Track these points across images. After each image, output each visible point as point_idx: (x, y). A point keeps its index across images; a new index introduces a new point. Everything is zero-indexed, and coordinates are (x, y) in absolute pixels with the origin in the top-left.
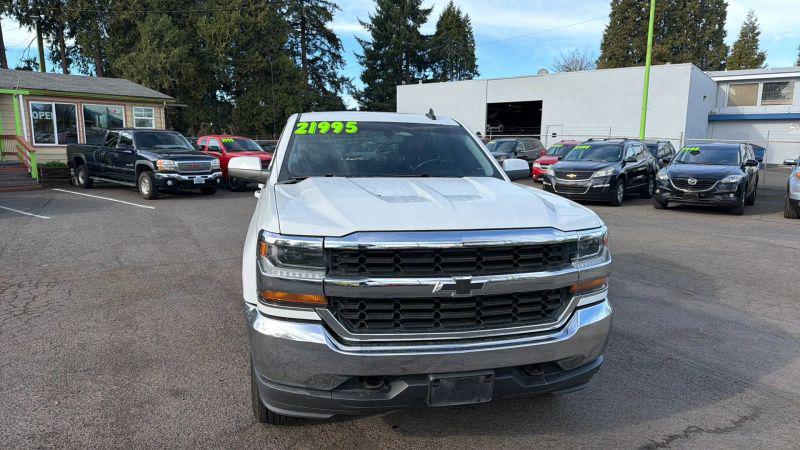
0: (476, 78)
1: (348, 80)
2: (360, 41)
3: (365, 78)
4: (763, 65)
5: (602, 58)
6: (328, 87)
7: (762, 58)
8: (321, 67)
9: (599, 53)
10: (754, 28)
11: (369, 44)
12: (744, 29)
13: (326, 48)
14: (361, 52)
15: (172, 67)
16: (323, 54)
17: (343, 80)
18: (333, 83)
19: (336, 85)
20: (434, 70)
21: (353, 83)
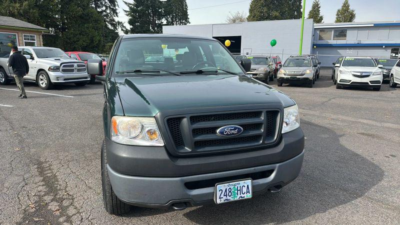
0: (188, 24)
1: (121, 23)
2: (126, 3)
3: (130, 22)
4: (322, 22)
5: (249, 17)
6: (110, 26)
7: (321, 18)
8: (105, 16)
9: (248, 14)
10: (318, 5)
11: (131, 4)
12: (313, 5)
13: (108, 5)
14: (128, 9)
15: (24, 12)
16: (107, 9)
17: (119, 23)
18: (112, 25)
19: (114, 25)
20: (167, 20)
21: (124, 25)
